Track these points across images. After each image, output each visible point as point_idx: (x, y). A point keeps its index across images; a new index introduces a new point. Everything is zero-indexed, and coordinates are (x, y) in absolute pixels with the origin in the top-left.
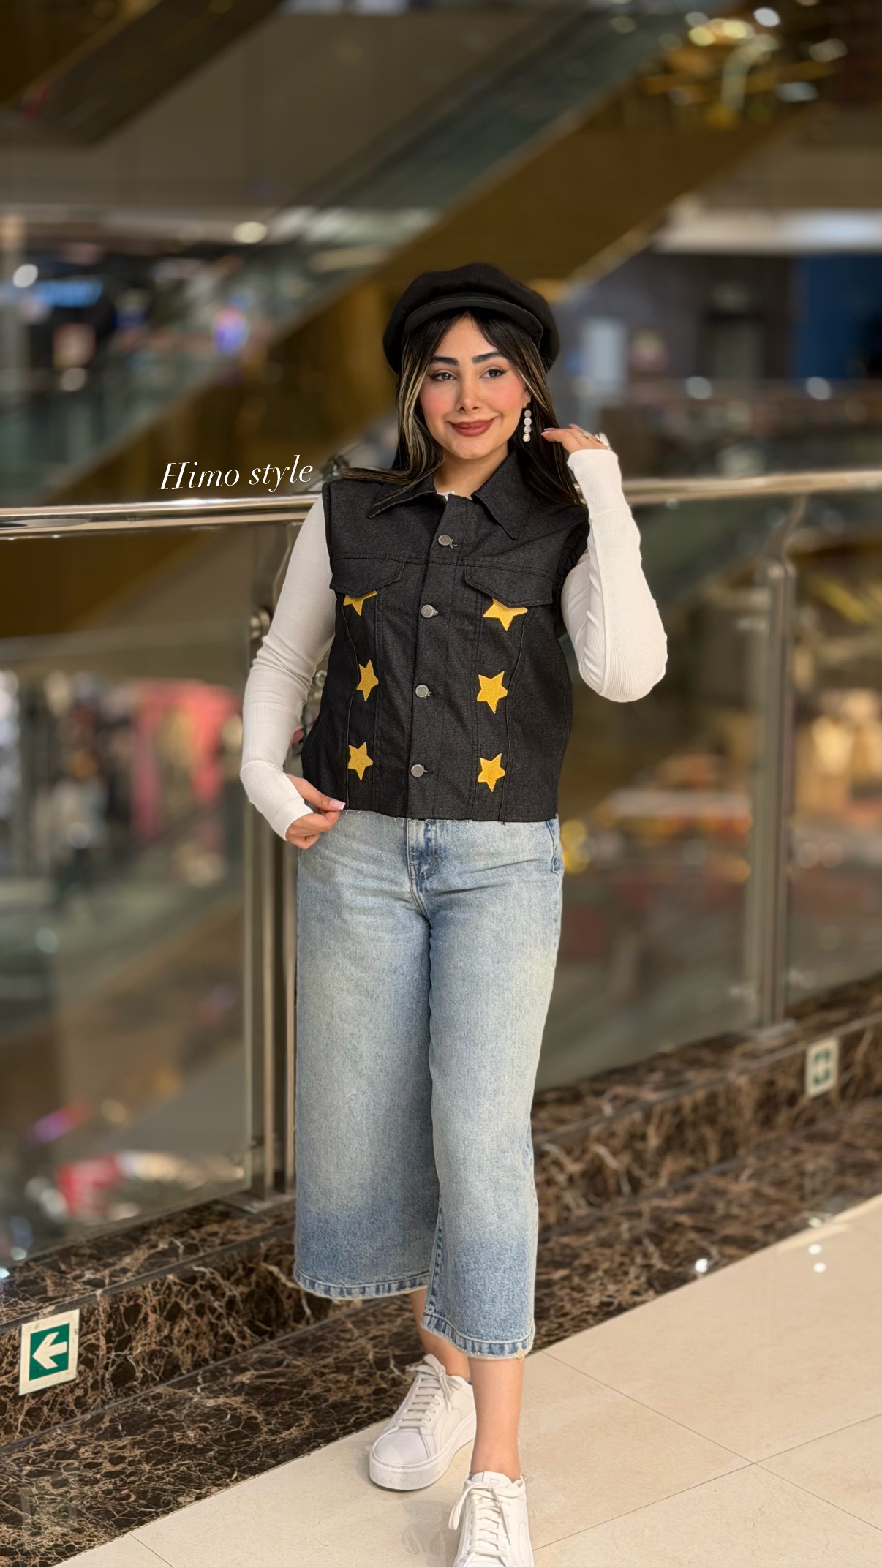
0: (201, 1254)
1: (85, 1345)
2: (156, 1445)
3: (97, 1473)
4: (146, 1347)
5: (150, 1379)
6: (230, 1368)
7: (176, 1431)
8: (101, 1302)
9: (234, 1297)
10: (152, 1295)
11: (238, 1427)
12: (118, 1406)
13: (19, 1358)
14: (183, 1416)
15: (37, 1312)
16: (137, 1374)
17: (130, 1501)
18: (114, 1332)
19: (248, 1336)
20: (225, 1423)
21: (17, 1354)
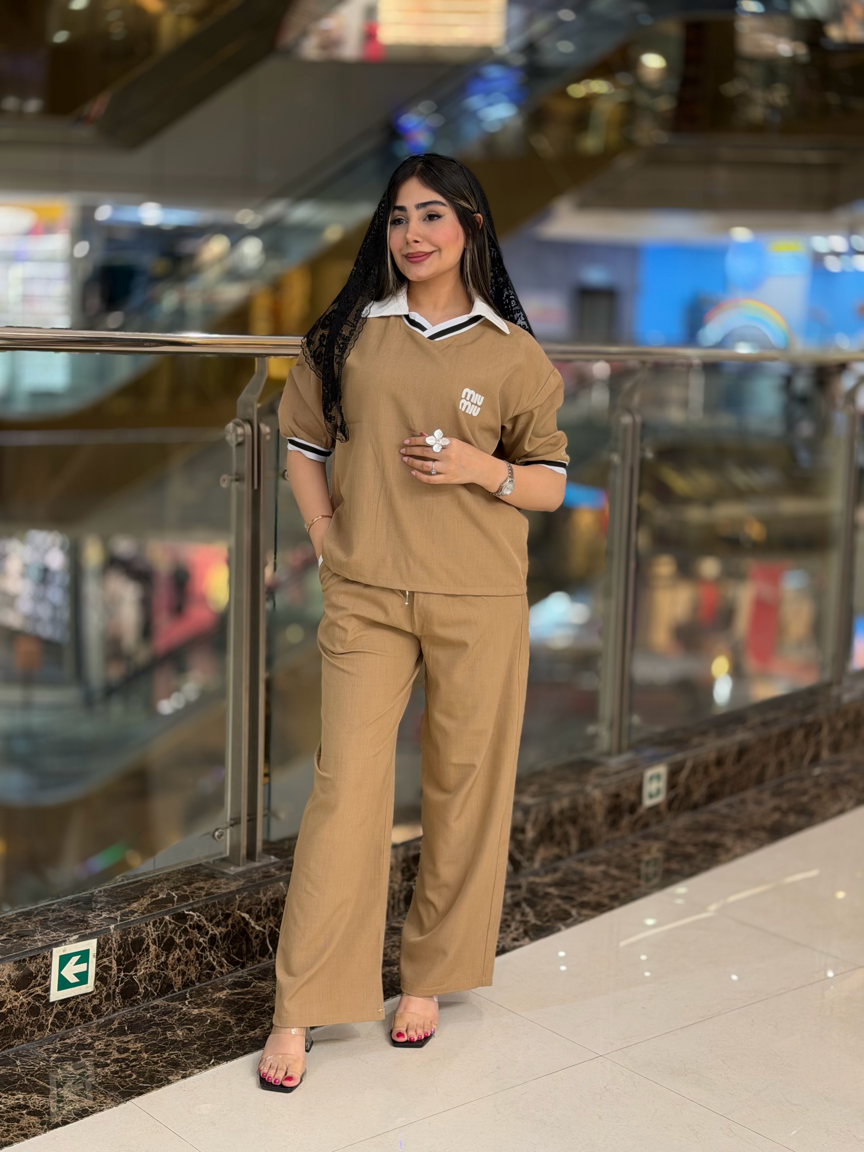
0: (191, 901)
1: (101, 966)
2: (154, 1040)
3: (108, 1060)
4: (147, 970)
5: (150, 994)
6: (210, 988)
7: (169, 1031)
8: (114, 934)
9: (215, 935)
10: (153, 930)
11: (216, 1028)
12: (125, 1012)
13: (50, 974)
14: (174, 1020)
15: (65, 939)
16: (140, 990)
17: (131, 1079)
18: (123, 958)
19: (225, 965)
20: (206, 1025)
21: (49, 970)
